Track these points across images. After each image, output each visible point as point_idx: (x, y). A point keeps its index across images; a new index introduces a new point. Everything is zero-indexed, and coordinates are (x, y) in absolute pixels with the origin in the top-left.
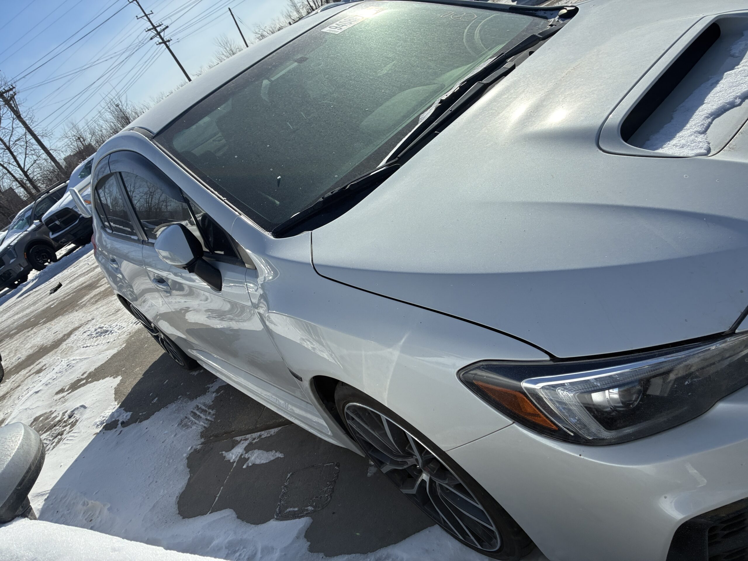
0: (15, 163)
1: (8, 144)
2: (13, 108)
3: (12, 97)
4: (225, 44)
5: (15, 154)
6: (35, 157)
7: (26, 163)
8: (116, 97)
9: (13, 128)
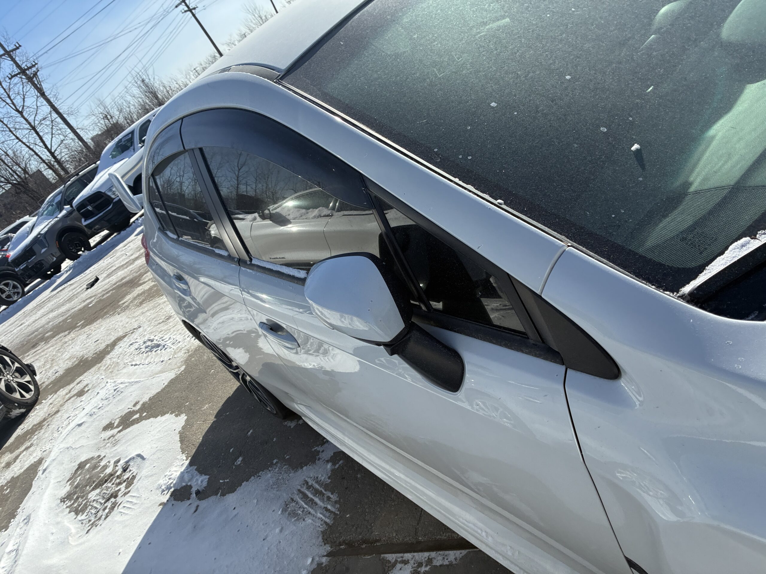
0: (41, 144)
1: (33, 124)
2: (36, 85)
3: (35, 74)
4: (253, 10)
5: (41, 134)
6: (62, 137)
7: (53, 144)
8: (143, 71)
9: (37, 107)
